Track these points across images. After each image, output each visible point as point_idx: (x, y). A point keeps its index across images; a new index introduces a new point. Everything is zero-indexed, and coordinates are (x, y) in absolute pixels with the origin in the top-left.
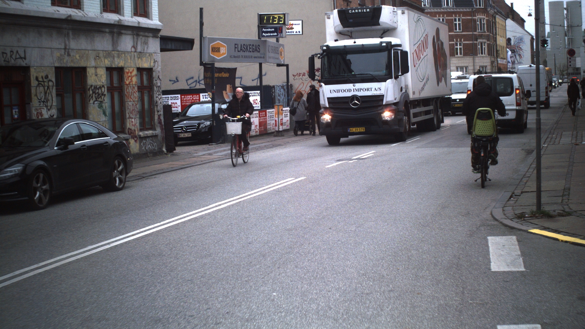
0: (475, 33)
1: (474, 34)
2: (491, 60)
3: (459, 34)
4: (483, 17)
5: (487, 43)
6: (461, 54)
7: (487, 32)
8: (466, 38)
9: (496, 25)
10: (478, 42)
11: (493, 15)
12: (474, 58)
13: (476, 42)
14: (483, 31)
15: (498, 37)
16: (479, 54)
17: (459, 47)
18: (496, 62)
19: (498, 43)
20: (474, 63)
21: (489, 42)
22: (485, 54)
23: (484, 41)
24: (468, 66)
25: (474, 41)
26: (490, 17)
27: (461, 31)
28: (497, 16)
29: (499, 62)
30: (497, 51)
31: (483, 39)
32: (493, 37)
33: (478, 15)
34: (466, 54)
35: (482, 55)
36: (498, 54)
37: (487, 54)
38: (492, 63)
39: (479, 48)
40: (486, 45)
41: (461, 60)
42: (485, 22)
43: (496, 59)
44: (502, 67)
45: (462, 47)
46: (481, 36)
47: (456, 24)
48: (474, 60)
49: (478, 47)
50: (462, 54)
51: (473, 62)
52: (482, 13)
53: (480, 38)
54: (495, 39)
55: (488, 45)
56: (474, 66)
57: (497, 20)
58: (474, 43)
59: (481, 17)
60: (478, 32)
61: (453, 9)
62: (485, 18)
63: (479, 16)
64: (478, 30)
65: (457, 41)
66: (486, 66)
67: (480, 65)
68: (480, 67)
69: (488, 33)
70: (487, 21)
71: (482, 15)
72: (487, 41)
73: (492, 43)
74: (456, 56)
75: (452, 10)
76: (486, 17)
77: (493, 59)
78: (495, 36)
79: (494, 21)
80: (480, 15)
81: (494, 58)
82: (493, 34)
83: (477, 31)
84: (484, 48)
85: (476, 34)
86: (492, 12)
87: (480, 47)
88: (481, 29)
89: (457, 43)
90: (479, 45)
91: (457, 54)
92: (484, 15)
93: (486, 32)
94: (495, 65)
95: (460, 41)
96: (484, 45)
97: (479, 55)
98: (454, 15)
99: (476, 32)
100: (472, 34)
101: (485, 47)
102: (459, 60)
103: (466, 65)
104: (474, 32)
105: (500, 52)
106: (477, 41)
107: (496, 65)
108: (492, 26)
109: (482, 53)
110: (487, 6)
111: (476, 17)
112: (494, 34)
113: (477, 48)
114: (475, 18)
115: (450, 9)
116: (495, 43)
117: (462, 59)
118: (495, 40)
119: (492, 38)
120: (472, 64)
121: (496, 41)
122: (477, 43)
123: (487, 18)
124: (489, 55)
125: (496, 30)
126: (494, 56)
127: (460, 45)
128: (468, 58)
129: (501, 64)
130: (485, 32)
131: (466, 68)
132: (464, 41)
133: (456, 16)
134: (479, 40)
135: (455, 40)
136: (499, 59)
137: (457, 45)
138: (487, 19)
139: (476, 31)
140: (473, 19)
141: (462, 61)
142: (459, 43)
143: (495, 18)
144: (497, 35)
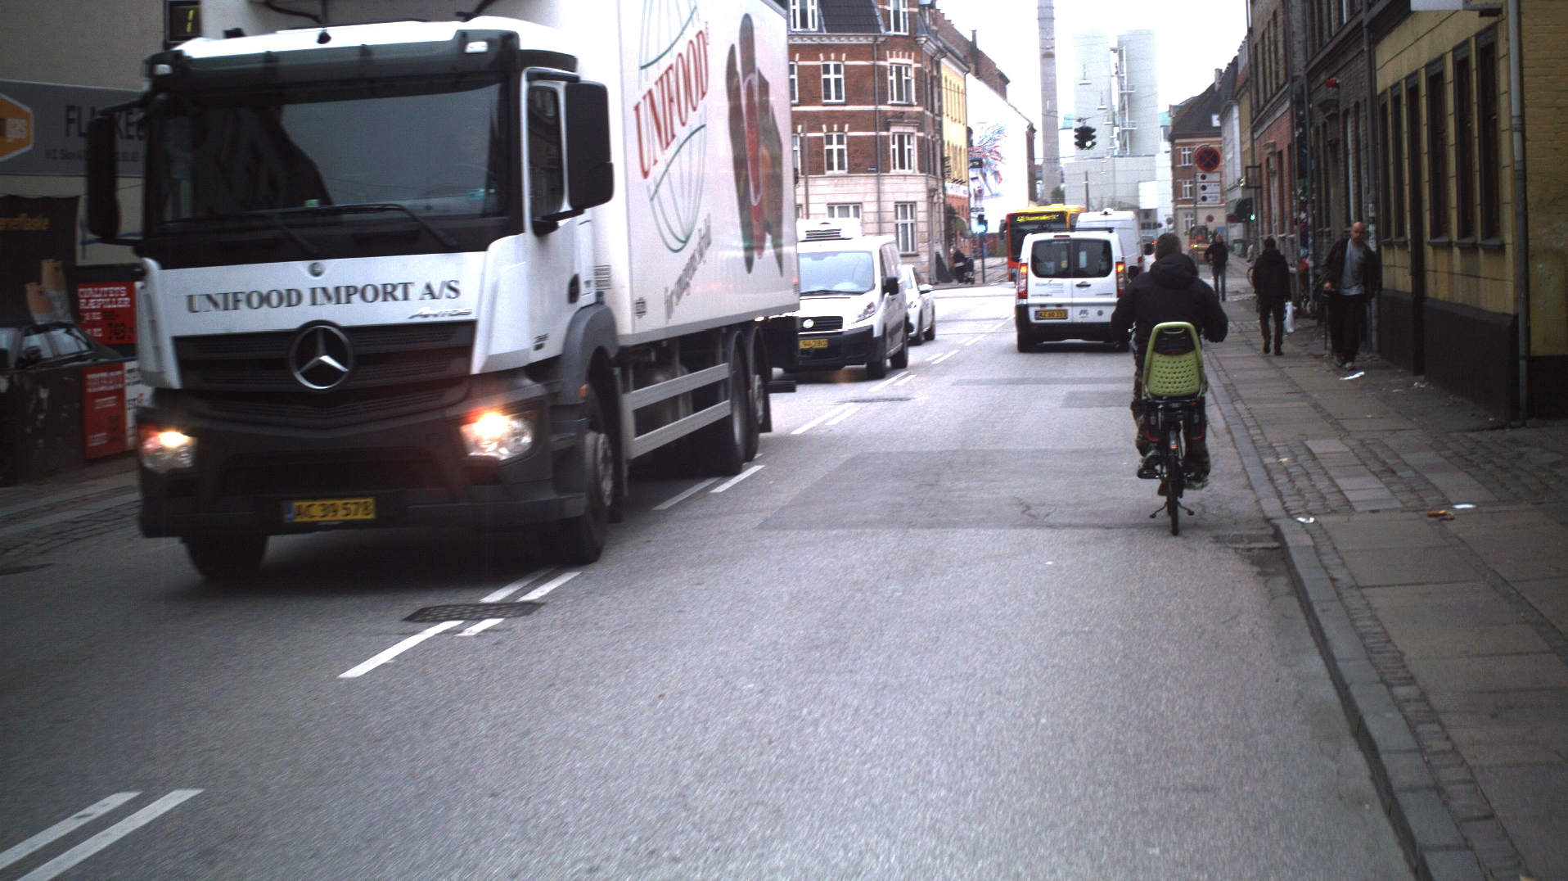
0: (883, 108)
1: (880, 111)
2: (927, 183)
3: (838, 111)
4: (906, 61)
5: (919, 138)
6: (841, 167)
7: (918, 106)
8: (856, 120)
9: (940, 86)
10: (891, 133)
11: (932, 58)
12: (878, 177)
13: (884, 133)
14: (904, 102)
15: (946, 122)
16: (895, 168)
17: (835, 147)
18: (940, 190)
19: (946, 138)
20: (879, 192)
21: (921, 134)
22: (910, 168)
23: (910, 130)
24: (861, 203)
25: (881, 130)
26: (925, 63)
27: (843, 101)
28: (943, 60)
29: (950, 192)
30: (943, 160)
31: (907, 125)
32: (934, 120)
33: (891, 57)
34: (855, 169)
35: (902, 172)
36: (946, 170)
37: (916, 167)
38: (931, 192)
39: (894, 150)
40: (914, 141)
41: (842, 185)
42: (912, 73)
43: (940, 184)
44: (955, 204)
45: (844, 147)
46: (899, 118)
47: (827, 81)
48: (879, 184)
49: (892, 147)
50: (844, 169)
51: (875, 191)
52: (905, 50)
53: (897, 124)
54: (937, 127)
55: (921, 141)
56: (879, 201)
57: (944, 72)
58: (881, 136)
59: (900, 60)
60: (893, 105)
61: (820, 37)
62: (910, 65)
63: (895, 60)
64: (893, 99)
65: (830, 129)
66: (915, 202)
67: (899, 200)
68: (896, 207)
69: (920, 109)
70: (918, 72)
71: (903, 57)
72: (918, 131)
73: (929, 137)
74: (829, 173)
75: (816, 41)
76: (916, 62)
77: (933, 183)
78: (938, 118)
79: (935, 73)
80: (898, 57)
81: (937, 179)
82: (932, 111)
83: (890, 102)
84: (909, 150)
85: (887, 112)
86: (930, 47)
87: (896, 146)
88: (900, 98)
89: (831, 136)
90: (894, 143)
91: (831, 167)
92: (910, 57)
93: (916, 103)
94: (939, 198)
95: (838, 131)
96: (909, 144)
97: (893, 172)
98: (821, 56)
99: (886, 104)
100: (875, 111)
101: (912, 147)
102: (836, 185)
103: (856, 199)
104: (880, 104)
105: (951, 162)
106: (888, 130)
107: (941, 201)
108: (929, 86)
109: (902, 166)
110: (916, 30)
111: (886, 60)
112: (936, 111)
113: (889, 152)
114: (882, 63)
115: (810, 37)
116: (938, 137)
117: (845, 181)
118: (939, 128)
119: (930, 122)
120: (873, 197)
121: (940, 131)
122: (888, 137)
123: (919, 65)
124: (921, 170)
125: (940, 99)
126: (935, 173)
127: (840, 142)
128: (863, 181)
129: (953, 197)
130: (911, 105)
131: (857, 207)
132: (849, 131)
133: (829, 59)
134: (893, 129)
135: (824, 127)
136: (948, 184)
137: (830, 142)
138: (916, 68)
139: (884, 102)
140: (879, 67)
141: (845, 188)
142: (838, 136)
143: (938, 64)
144: (945, 116)
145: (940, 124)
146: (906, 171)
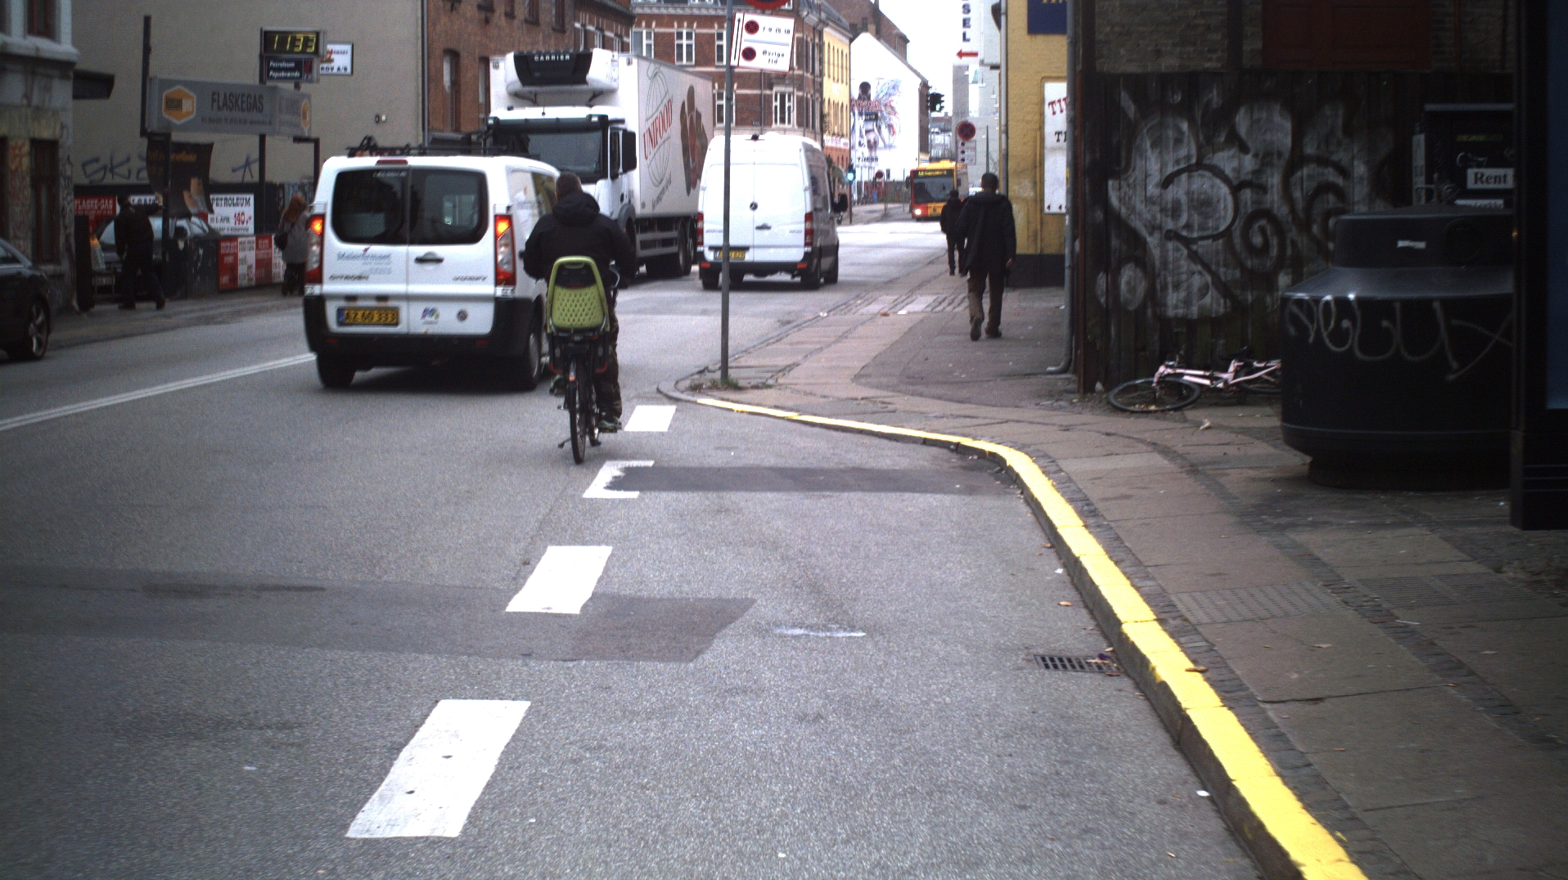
1: (764, 73)
2: (805, 138)
5: (798, 97)
7: (799, 69)
8: (745, 80)
9: (821, 51)
10: (774, 92)
11: (814, 29)
12: (761, 131)
13: (769, 92)
15: (828, 84)
16: (776, 122)
19: (826, 95)
21: (801, 94)
22: (789, 122)
23: (790, 89)
25: (765, 88)
26: (806, 32)
28: (826, 29)
29: (828, 144)
30: (822, 116)
31: (787, 85)
32: (814, 82)
34: (741, 122)
35: (782, 126)
36: (825, 125)
37: (796, 122)
39: (776, 107)
40: (794, 100)
44: (835, 155)
45: (733, 103)
46: (782, 78)
47: (721, 46)
49: (774, 104)
50: (733, 122)
53: (778, 84)
54: (818, 87)
55: (800, 100)
57: (826, 39)
58: (765, 95)
61: (716, 9)
65: (722, 87)
69: (800, 72)
70: (800, 40)
72: (798, 91)
73: (809, 96)
74: (718, 125)
75: (712, 12)
76: (797, 32)
78: (819, 80)
79: (817, 40)
81: (815, 134)
82: (813, 74)
84: (789, 107)
86: (811, 19)
87: (778, 103)
89: (722, 93)
90: (776, 100)
93: (796, 67)
96: (789, 100)
97: (774, 126)
98: (717, 24)
101: (792, 104)
105: (832, 118)
106: (771, 89)
108: (811, 54)
109: (783, 121)
110: (799, 5)
112: (817, 74)
113: (772, 108)
115: (708, 9)
116: (817, 95)
119: (811, 83)
121: (820, 91)
122: (771, 95)
123: (800, 35)
124: (800, 124)
125: (821, 63)
126: (813, 128)
129: (832, 148)
130: (793, 68)
132: (739, 89)
133: (724, 27)
134: (776, 89)
135: (717, 85)
136: (827, 137)
137: (721, 98)
138: (797, 37)
143: (821, 33)
144: (826, 79)
145: (821, 84)
146: (787, 125)
